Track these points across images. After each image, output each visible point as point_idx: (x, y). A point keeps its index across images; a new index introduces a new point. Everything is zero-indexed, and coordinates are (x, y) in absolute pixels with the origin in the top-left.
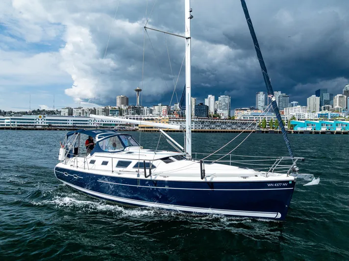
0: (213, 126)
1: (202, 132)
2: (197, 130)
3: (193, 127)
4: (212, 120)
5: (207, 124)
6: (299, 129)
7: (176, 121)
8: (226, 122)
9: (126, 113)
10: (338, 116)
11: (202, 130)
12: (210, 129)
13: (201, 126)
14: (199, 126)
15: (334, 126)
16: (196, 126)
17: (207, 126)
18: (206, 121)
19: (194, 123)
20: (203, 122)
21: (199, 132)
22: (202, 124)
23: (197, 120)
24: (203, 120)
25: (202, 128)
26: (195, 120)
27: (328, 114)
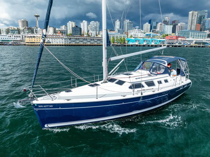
0: (77, 42)
1: (70, 45)
2: (67, 44)
3: (63, 42)
4: (77, 37)
5: (73, 40)
6: (131, 43)
7: (51, 38)
8: (86, 39)
9: (23, 32)
10: (156, 36)
11: (70, 44)
12: (76, 43)
13: (69, 41)
14: (68, 41)
15: (151, 41)
16: (65, 41)
17: (74, 41)
18: (73, 38)
19: (63, 39)
20: (71, 38)
21: (68, 45)
22: (70, 40)
23: (66, 37)
24: (70, 37)
25: (70, 43)
26: (65, 37)
27: (151, 34)
